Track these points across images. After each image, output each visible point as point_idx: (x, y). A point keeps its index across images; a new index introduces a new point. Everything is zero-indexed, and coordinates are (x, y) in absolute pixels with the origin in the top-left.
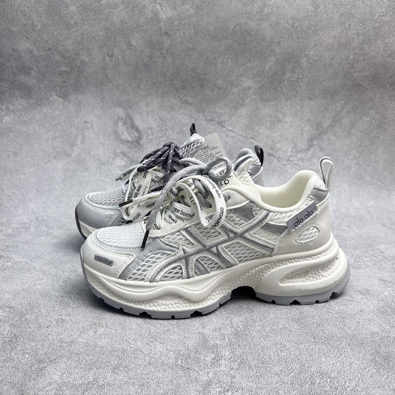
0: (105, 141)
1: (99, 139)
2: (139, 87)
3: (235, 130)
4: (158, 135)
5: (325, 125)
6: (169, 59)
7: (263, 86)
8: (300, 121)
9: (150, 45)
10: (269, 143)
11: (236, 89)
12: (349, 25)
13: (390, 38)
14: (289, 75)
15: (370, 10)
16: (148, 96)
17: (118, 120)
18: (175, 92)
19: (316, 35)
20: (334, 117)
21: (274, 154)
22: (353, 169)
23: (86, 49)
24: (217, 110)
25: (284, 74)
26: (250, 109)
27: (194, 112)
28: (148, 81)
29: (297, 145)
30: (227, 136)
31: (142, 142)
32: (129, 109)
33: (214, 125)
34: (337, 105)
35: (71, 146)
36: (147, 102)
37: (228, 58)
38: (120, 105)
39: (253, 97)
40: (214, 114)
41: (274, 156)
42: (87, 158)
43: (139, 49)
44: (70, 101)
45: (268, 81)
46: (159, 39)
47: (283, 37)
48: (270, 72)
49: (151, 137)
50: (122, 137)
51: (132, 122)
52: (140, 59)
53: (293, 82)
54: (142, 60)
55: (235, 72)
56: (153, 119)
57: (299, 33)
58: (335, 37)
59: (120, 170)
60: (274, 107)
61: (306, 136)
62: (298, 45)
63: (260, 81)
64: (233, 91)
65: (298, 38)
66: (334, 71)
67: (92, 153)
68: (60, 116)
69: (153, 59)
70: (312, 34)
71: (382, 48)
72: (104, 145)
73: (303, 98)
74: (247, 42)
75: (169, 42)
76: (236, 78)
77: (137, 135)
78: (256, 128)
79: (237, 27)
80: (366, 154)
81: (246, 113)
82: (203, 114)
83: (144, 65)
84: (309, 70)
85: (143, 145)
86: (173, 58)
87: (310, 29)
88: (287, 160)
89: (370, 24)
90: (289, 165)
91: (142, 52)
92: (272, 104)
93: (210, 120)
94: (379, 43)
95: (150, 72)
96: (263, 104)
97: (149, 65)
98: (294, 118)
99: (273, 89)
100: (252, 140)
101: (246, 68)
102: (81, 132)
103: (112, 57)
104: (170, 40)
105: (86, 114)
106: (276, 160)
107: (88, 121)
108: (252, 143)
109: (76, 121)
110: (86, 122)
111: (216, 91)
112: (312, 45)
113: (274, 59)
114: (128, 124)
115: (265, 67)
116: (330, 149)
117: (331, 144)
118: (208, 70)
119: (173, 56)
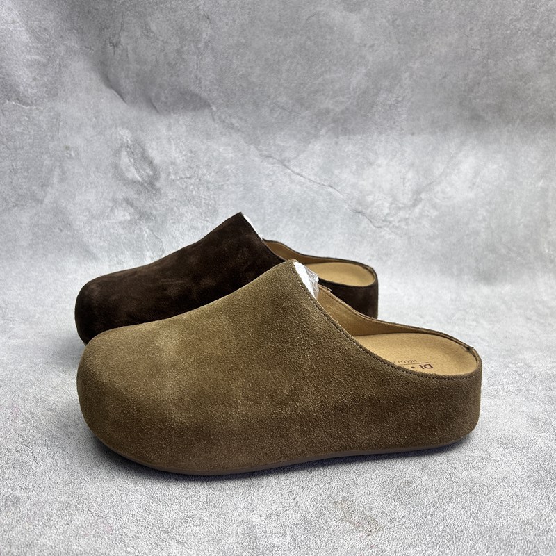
0: (99, 180)
1: (88, 175)
3: (304, 174)
4: (185, 175)
5: (437, 172)
6: (209, 59)
7: (347, 109)
8: (399, 164)
9: (179, 32)
10: (355, 195)
11: (307, 112)
12: (471, 29)
13: (524, 53)
14: (384, 96)
15: (500, 10)
16: (172, 114)
17: (121, 147)
19: (425, 39)
20: (448, 162)
21: (364, 210)
24: (278, 142)
25: (377, 94)
26: (327, 144)
27: (242, 142)
28: (172, 90)
29: (398, 199)
30: (292, 181)
31: (158, 185)
32: (139, 132)
33: (273, 164)
34: (450, 144)
35: (42, 186)
36: (170, 123)
38: (125, 124)
39: (332, 125)
40: (273, 148)
41: (363, 214)
42: (69, 207)
43: (161, 39)
44: (42, 112)
45: (355, 103)
46: (194, 24)
47: (378, 40)
48: (358, 90)
49: (173, 177)
50: (126, 174)
51: (144, 152)
52: (163, 54)
53: (390, 107)
54: (166, 55)
55: (307, 86)
56: (178, 150)
57: (400, 35)
58: (451, 45)
59: (123, 228)
60: (361, 143)
61: (409, 186)
62: (399, 53)
63: (343, 102)
64: (303, 115)
65: (399, 43)
67: (77, 198)
68: (22, 134)
69: (185, 56)
70: (418, 38)
71: (512, 67)
72: (96, 187)
73: (403, 131)
74: (328, 42)
75: (210, 31)
76: (309, 94)
77: (151, 173)
78: (336, 172)
79: (313, 18)
81: (321, 149)
82: (255, 147)
83: (169, 64)
84: (412, 91)
85: (160, 189)
86: (214, 56)
87: (416, 30)
88: (384, 221)
89: (498, 30)
90: (385, 229)
91: (166, 42)
92: (360, 137)
94: (509, 58)
96: (347, 137)
97: (176, 64)
98: (391, 160)
99: (362, 115)
100: (330, 190)
101: (324, 80)
102: (58, 164)
103: (117, 46)
104: (211, 28)
105: (68, 134)
106: (366, 220)
107: (71, 146)
108: (330, 194)
109: (51, 145)
110: (67, 148)
111: (278, 113)
112: (418, 54)
113: (364, 71)
114: (137, 155)
115: (351, 81)
116: (447, 206)
117: (447, 198)
118: (267, 80)
119: (215, 54)
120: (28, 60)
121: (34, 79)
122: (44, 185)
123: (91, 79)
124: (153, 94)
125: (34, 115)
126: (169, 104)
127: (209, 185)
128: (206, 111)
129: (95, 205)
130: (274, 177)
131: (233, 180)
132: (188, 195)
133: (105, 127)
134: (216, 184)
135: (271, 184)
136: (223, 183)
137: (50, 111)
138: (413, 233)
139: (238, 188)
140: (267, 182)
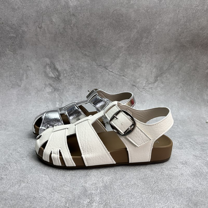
0: (39, 77)
1: (36, 76)
2: (58, 46)
3: (113, 71)
4: (70, 74)
5: (165, 69)
6: (75, 30)
7: (130, 46)
8: (150, 66)
9: (63, 21)
10: (133, 79)
11: (114, 48)
12: (179, 11)
13: (201, 19)
14: (145, 40)
15: (190, 3)
16: (63, 52)
17: (46, 65)
18: (79, 49)
19: (160, 17)
20: (170, 64)
21: (136, 85)
22: (180, 94)
23: (25, 24)
24: (104, 60)
25: (142, 39)
26: (123, 59)
27: (90, 61)
28: (63, 43)
29: (149, 80)
30: (109, 75)
31: (60, 78)
32: (52, 59)
33: (102, 68)
34: (171, 57)
36: (63, 55)
37: (110, 30)
38: (47, 56)
39: (124, 52)
40: (102, 62)
41: (135, 86)
42: (30, 88)
43: (57, 24)
44: (18, 54)
45: (133, 43)
46: (69, 18)
47: (141, 18)
48: (134, 38)
49: (65, 75)
50: (49, 75)
51: (55, 66)
53: (147, 44)
54: (59, 30)
55: (114, 38)
56: (67, 65)
57: (150, 15)
58: (171, 18)
59: (49, 95)
60: (136, 58)
61: (154, 75)
62: (150, 23)
63: (128, 43)
65: (150, 19)
66: (170, 38)
68: (12, 62)
69: (66, 30)
70: (158, 16)
71: (197, 25)
72: (39, 80)
73: (153, 53)
74: (121, 20)
76: (115, 41)
77: (58, 74)
78: (126, 70)
79: (115, 12)
80: (188, 85)
81: (120, 62)
82: (95, 62)
83: (61, 33)
84: (156, 37)
85: (61, 80)
87: (156, 13)
88: (143, 89)
89: (190, 11)
90: (144, 91)
91: (59, 25)
92: (135, 56)
93: (100, 66)
94: (195, 22)
95: (64, 37)
96: (130, 56)
97: (63, 33)
98: (147, 65)
99: (136, 48)
100: (123, 77)
101: (120, 35)
102: (25, 72)
103: (41, 28)
104: (75, 19)
105: (27, 62)
106: (137, 88)
107: (29, 65)
108: (123, 79)
110: (28, 66)
111: (103, 49)
112: (158, 23)
113: (136, 31)
114: (52, 67)
115: (131, 35)
116: (167, 82)
117: (168, 79)
118: (98, 37)
119: (77, 28)
122: (21, 80)
126: (62, 48)
127: (79, 77)
129: (39, 87)
130: (102, 73)
131: (87, 75)
132: (71, 81)
133: (40, 58)
134: (81, 77)
135: (101, 76)
136: (83, 76)
137: (20, 54)
138: (154, 93)
139: (89, 78)
140: (100, 75)
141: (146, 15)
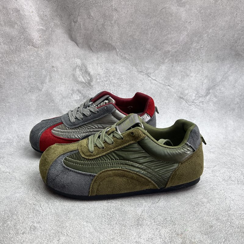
0: (66, 81)
1: (62, 79)
3: (157, 80)
4: (104, 79)
5: (218, 80)
6: (116, 28)
7: (178, 51)
8: (201, 76)
9: (103, 16)
10: (180, 90)
11: (159, 52)
12: (236, 14)
14: (195, 45)
16: (99, 53)
17: (76, 67)
19: (215, 19)
20: (224, 75)
21: (183, 97)
24: (146, 65)
25: (192, 44)
26: (168, 66)
27: (130, 65)
28: (99, 42)
29: (199, 92)
30: (151, 83)
31: (92, 84)
32: (84, 60)
33: (143, 75)
34: (225, 67)
36: (98, 56)
38: (78, 57)
39: (171, 58)
40: (143, 68)
41: (183, 99)
42: (53, 93)
43: (95, 19)
44: (43, 51)
45: (182, 48)
46: (110, 13)
47: (193, 19)
48: (183, 42)
49: (98, 80)
50: (78, 79)
51: (86, 69)
53: (197, 50)
54: (97, 27)
55: (160, 40)
56: (101, 68)
57: (203, 17)
58: (227, 21)
59: (76, 103)
60: (184, 66)
61: (205, 87)
62: (203, 25)
63: (176, 47)
65: (202, 21)
66: (224, 44)
67: (56, 89)
68: (34, 60)
69: (106, 27)
70: (212, 18)
72: (65, 84)
73: (203, 61)
74: (170, 20)
76: (160, 44)
77: (89, 79)
78: (172, 79)
79: (164, 10)
81: (165, 69)
82: (135, 67)
83: (98, 30)
84: (208, 43)
85: (92, 86)
87: (210, 15)
88: (192, 102)
90: (193, 106)
91: (98, 21)
92: (183, 63)
93: (141, 72)
96: (177, 63)
97: (101, 30)
98: (197, 74)
99: (184, 53)
100: (169, 87)
101: (167, 38)
102: (49, 74)
103: (76, 23)
104: (118, 15)
105: (53, 61)
106: (185, 101)
107: (55, 66)
108: (169, 89)
109: (46, 65)
110: (53, 67)
111: (146, 52)
112: (211, 26)
113: (186, 33)
114: (83, 70)
115: (180, 38)
116: (221, 96)
117: (222, 93)
118: (142, 37)
119: (119, 26)
120: (38, 29)
121: (40, 37)
122: (42, 83)
123: (64, 37)
124: (91, 44)
125: (39, 52)
126: (98, 48)
127: (114, 84)
128: (114, 51)
129: (65, 92)
130: (143, 81)
131: (125, 82)
132: (105, 89)
133: (70, 58)
134: (117, 84)
135: (142, 84)
136: (121, 84)
137: (46, 51)
138: (206, 108)
139: (127, 86)
140: (140, 83)
141: (198, 16)
